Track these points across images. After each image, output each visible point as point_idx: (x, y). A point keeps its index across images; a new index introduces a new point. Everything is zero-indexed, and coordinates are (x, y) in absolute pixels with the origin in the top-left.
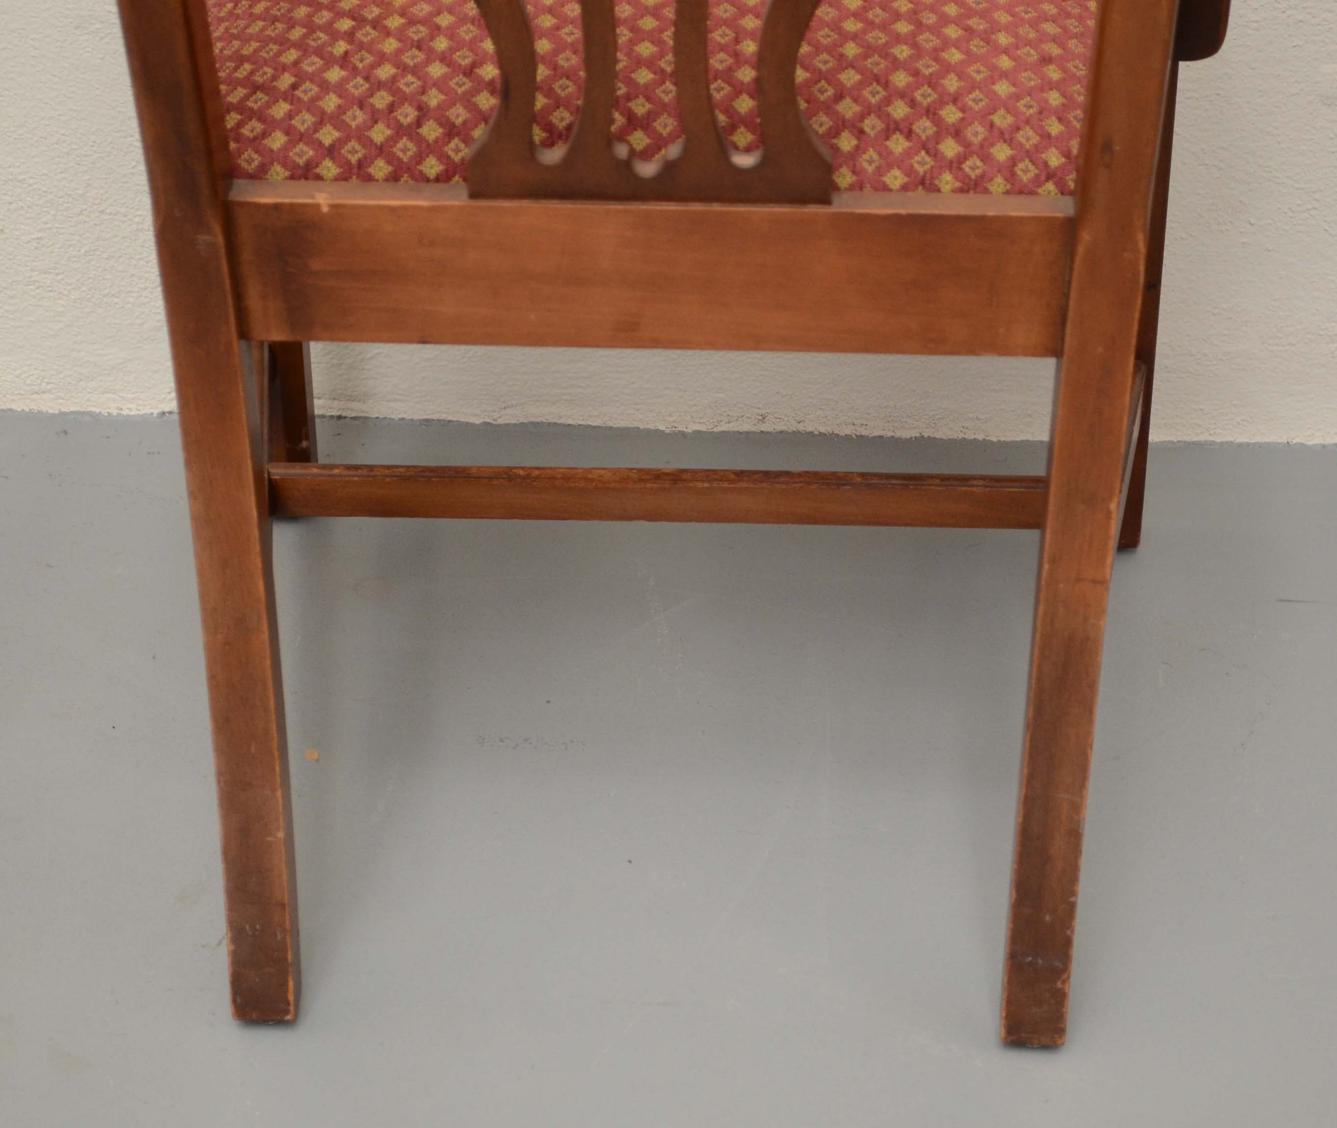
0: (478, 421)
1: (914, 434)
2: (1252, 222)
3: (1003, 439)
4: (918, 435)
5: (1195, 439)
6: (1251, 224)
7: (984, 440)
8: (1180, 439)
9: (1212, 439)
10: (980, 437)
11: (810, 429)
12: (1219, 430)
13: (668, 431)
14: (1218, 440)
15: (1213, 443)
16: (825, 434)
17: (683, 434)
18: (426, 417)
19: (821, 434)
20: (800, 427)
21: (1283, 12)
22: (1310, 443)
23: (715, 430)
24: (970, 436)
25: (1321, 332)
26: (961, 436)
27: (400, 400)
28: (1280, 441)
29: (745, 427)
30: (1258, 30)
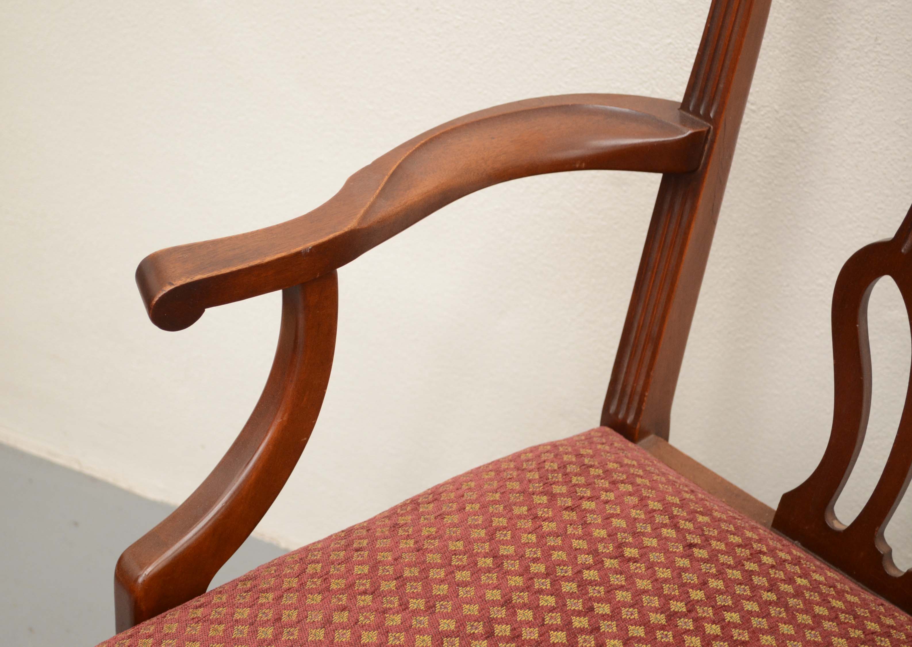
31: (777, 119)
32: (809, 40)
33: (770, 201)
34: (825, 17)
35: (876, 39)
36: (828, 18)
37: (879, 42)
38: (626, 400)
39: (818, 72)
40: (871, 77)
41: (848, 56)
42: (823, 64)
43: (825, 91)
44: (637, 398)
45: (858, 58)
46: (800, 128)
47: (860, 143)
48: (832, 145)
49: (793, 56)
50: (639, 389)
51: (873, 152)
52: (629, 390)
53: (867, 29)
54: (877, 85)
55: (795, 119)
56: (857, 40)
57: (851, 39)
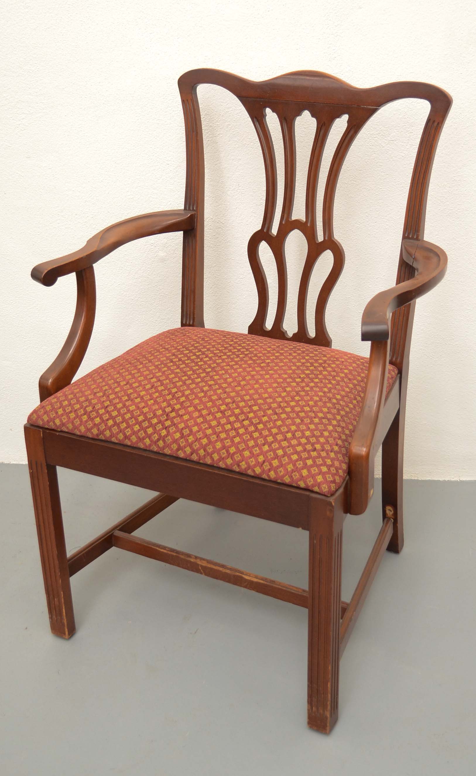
10: (416, 478)
24: (413, 478)
31: (213, 221)
33: (217, 252)
35: (239, 185)
36: (221, 182)
37: (240, 186)
38: (188, 316)
39: (223, 201)
41: (231, 193)
42: (224, 198)
43: (226, 207)
44: (192, 314)
45: (234, 193)
47: (242, 222)
50: (192, 311)
51: (247, 224)
52: (188, 313)
53: (235, 182)
55: (219, 220)
56: (233, 187)
57: (231, 187)
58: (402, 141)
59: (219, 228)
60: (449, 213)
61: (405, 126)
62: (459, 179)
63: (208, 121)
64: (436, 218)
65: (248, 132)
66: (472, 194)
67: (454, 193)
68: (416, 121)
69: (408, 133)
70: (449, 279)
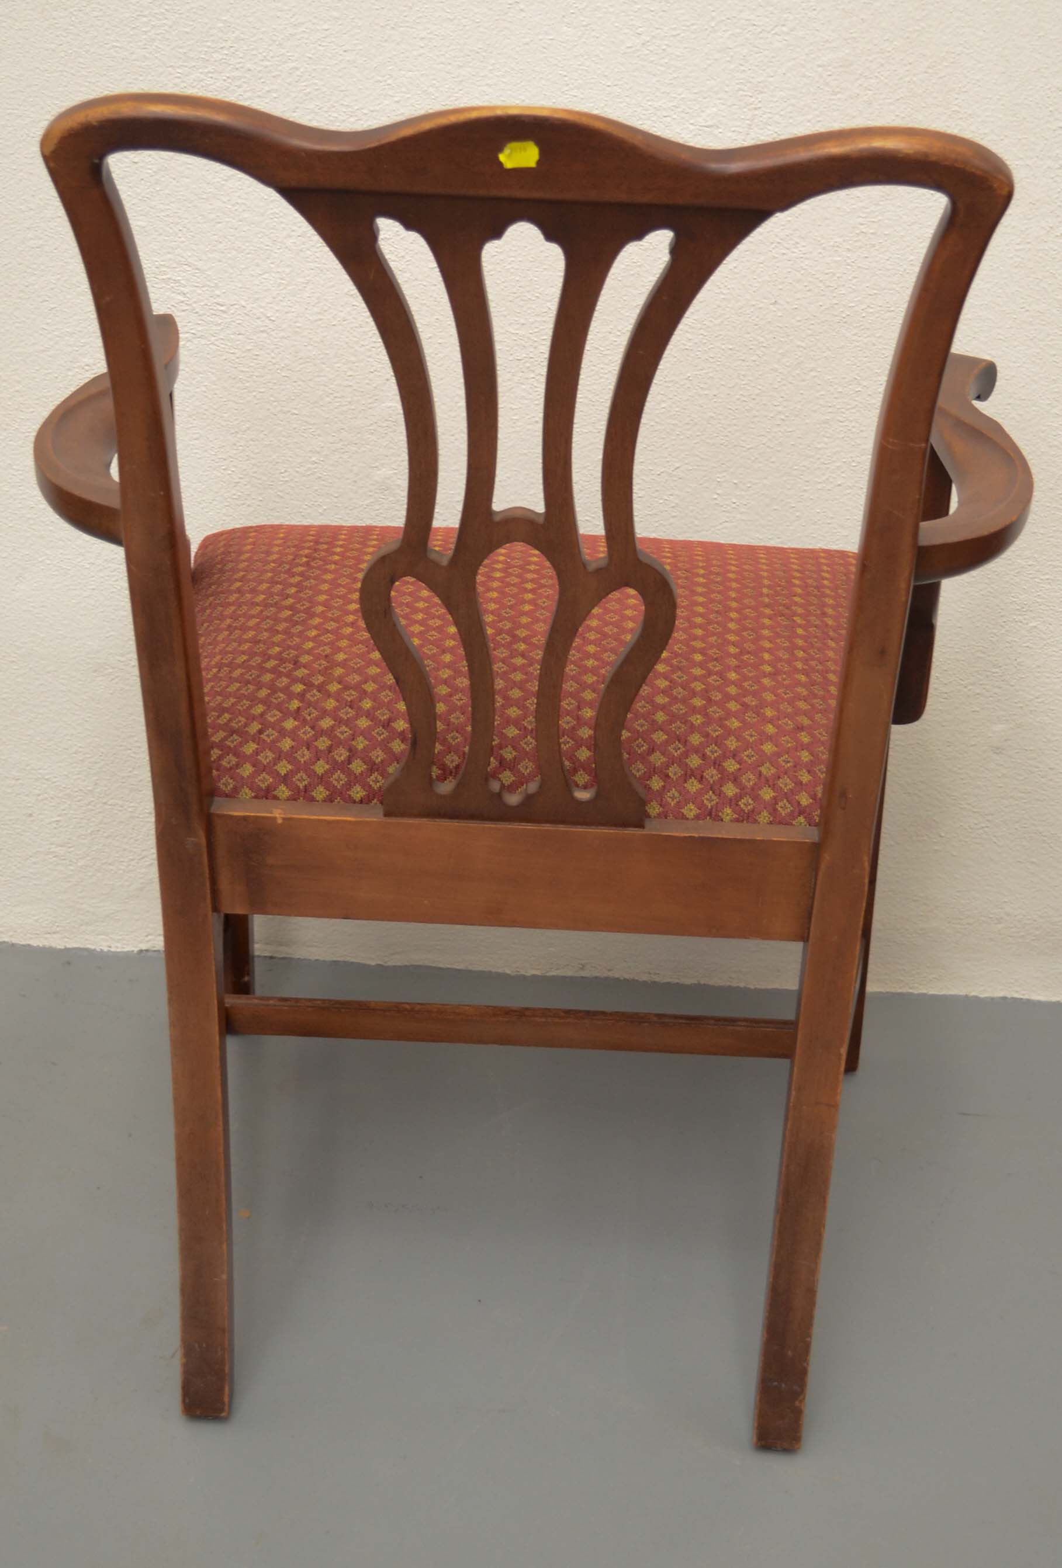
0: (373, 963)
1: (694, 981)
2: (943, 834)
3: (758, 987)
4: (696, 982)
5: (900, 991)
6: (941, 836)
7: (745, 988)
8: (888, 990)
9: (911, 991)
10: (742, 985)
11: (617, 976)
12: (916, 985)
13: (512, 974)
14: (916, 992)
15: (912, 994)
16: (628, 980)
17: (524, 977)
18: (335, 959)
19: (625, 979)
20: (610, 974)
21: (966, 687)
22: (982, 996)
23: (548, 974)
24: (734, 984)
25: (991, 916)
26: (728, 984)
27: (316, 946)
28: (961, 994)
29: (569, 973)
30: (946, 699)
31: (245, 314)
32: (259, 236)
33: (254, 394)
34: (269, 213)
36: (272, 214)
39: (272, 263)
40: (317, 258)
41: (295, 243)
42: (276, 255)
45: (304, 243)
46: (268, 317)
47: (320, 320)
48: (299, 327)
49: (248, 254)
54: (325, 264)
55: (262, 310)
57: (295, 228)
58: (733, 129)
59: (262, 332)
60: (844, 315)
61: (743, 91)
62: (872, 231)
63: (241, 55)
64: (812, 327)
65: (343, 88)
66: (905, 270)
67: (859, 265)
68: (771, 79)
69: (749, 110)
70: (839, 483)
